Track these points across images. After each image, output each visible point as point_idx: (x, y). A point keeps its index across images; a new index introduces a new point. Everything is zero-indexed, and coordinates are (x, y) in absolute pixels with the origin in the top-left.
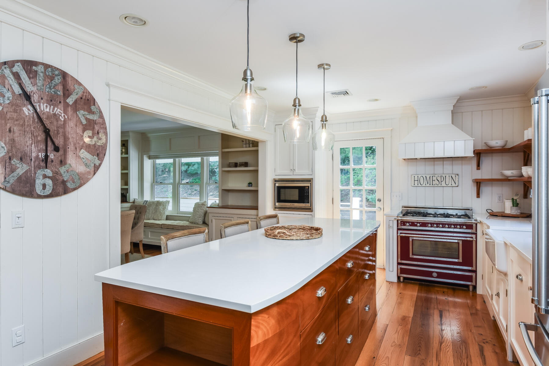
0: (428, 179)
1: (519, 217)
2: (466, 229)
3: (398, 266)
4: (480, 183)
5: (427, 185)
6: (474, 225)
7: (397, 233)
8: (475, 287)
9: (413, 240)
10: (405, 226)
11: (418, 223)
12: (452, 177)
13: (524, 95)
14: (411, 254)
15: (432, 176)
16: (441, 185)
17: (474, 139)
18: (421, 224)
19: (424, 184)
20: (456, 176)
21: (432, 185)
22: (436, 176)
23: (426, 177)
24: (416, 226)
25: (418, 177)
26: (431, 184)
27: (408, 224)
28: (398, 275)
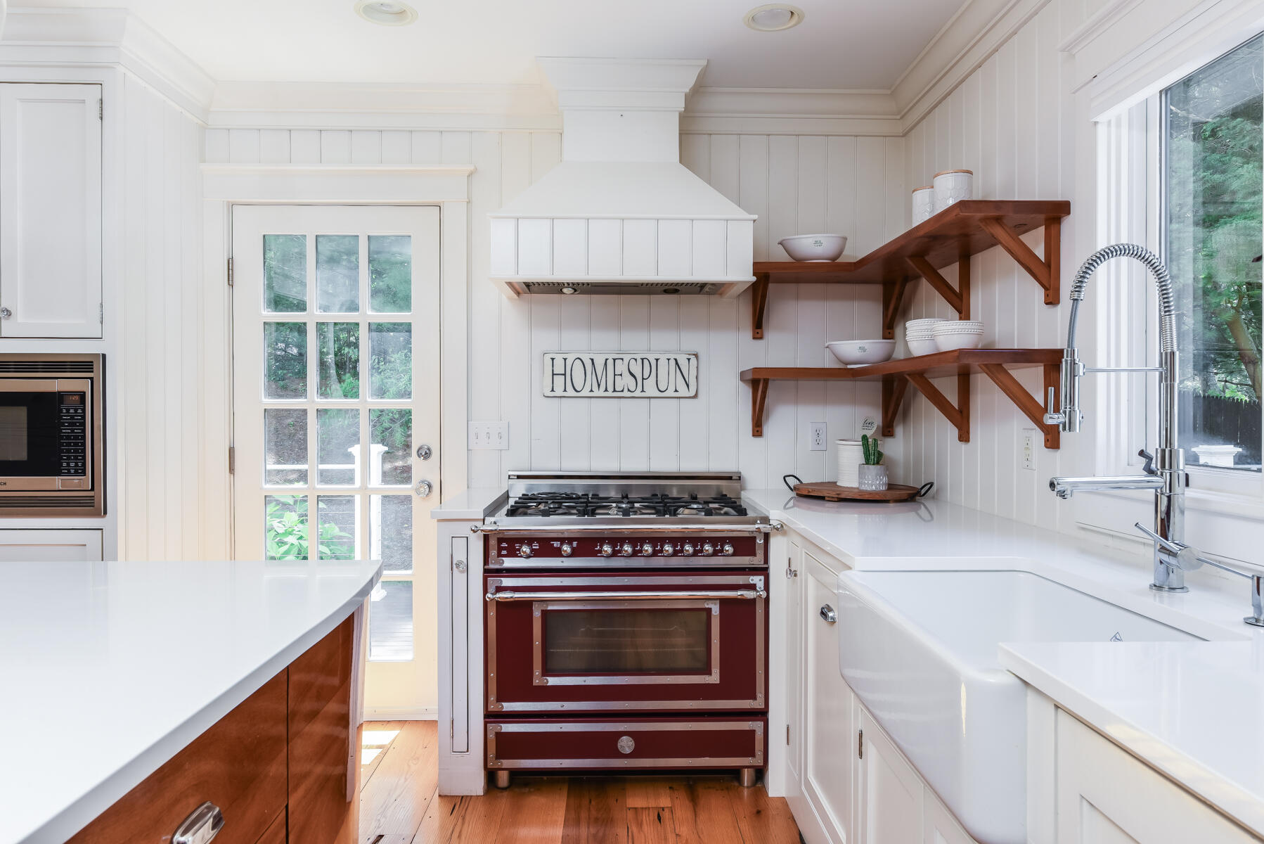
0: (600, 368)
1: (887, 501)
2: (734, 554)
3: (490, 726)
4: (766, 381)
5: (596, 393)
6: (760, 541)
7: (485, 591)
8: (760, 773)
9: (545, 613)
10: (517, 556)
11: (563, 540)
12: (677, 363)
13: (889, 92)
14: (537, 672)
15: (614, 360)
16: (643, 391)
17: (755, 217)
18: (575, 544)
19: (588, 387)
20: (689, 359)
21: (614, 391)
22: (627, 358)
23: (592, 360)
24: (557, 553)
25: (565, 359)
26: (610, 388)
27: (526, 549)
28: (490, 765)
